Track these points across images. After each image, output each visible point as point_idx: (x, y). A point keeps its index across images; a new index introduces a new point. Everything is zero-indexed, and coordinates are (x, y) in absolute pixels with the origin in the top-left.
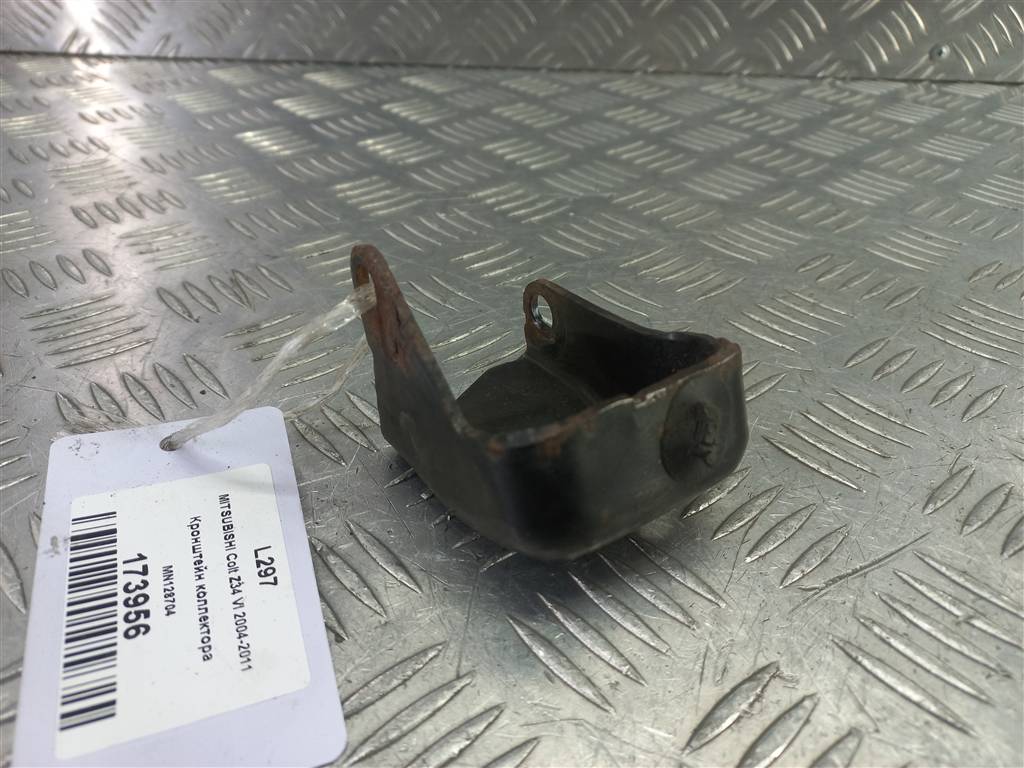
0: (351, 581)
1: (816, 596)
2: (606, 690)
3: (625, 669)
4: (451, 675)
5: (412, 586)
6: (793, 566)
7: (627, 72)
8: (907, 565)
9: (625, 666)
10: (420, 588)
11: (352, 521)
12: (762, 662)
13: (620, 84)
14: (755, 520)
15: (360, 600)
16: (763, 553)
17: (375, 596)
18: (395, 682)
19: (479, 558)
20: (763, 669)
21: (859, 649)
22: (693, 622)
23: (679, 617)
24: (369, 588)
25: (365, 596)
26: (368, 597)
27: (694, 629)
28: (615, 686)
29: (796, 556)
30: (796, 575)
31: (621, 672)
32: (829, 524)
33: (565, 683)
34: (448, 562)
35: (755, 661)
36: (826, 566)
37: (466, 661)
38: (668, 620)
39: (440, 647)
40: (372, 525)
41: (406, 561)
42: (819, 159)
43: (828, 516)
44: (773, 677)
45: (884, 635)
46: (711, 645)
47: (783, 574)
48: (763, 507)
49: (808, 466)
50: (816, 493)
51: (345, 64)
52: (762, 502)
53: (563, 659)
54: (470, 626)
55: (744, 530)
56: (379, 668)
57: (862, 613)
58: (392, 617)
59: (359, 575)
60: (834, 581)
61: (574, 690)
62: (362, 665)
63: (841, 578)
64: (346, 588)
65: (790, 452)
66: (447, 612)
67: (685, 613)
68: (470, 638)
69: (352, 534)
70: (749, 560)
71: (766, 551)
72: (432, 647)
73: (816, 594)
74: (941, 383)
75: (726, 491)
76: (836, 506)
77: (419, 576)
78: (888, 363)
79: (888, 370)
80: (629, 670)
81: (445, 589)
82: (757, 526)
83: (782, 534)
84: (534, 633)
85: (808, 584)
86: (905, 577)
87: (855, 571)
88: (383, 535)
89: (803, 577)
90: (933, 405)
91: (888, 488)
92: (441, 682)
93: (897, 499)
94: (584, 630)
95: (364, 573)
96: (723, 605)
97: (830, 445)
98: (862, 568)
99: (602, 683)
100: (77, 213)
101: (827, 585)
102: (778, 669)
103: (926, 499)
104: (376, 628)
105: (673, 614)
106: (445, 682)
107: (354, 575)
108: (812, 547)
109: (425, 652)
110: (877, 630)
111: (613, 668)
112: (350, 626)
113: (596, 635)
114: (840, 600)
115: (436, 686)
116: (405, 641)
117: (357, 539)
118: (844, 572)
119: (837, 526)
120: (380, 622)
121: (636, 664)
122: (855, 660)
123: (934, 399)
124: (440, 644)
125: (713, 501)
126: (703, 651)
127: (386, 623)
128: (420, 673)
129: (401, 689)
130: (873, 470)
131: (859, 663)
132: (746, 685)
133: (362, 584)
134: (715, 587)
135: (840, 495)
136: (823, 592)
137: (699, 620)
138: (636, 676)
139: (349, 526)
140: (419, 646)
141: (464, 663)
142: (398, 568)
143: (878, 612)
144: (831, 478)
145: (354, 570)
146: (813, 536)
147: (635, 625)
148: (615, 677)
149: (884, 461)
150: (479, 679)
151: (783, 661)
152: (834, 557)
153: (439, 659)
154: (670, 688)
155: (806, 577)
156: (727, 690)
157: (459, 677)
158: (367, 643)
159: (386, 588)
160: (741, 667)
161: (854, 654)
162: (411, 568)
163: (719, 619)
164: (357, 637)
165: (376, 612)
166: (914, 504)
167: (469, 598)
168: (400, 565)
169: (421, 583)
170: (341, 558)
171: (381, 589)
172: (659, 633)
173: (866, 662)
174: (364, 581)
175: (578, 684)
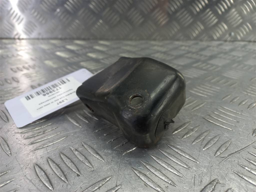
0: (82, 158)
1: (226, 159)
2: (164, 189)
3: (170, 182)
4: (114, 185)
5: (101, 160)
6: (217, 151)
7: (155, 40)
8: (251, 150)
9: (170, 181)
10: (104, 160)
11: (83, 142)
12: (213, 179)
13: (153, 42)
14: (204, 139)
15: (85, 164)
16: (207, 148)
17: (89, 162)
18: (96, 188)
19: (122, 152)
20: (213, 181)
21: (242, 174)
22: (190, 168)
23: (185, 166)
24: (88, 160)
25: (87, 163)
26: (88, 163)
27: (190, 170)
28: (167, 187)
29: (218, 148)
30: (218, 153)
31: (169, 183)
32: (225, 139)
33: (151, 187)
34: (112, 153)
35: (210, 178)
36: (227, 151)
37: (119, 181)
38: (182, 167)
39: (110, 177)
40: (89, 143)
41: (100, 152)
42: (206, 56)
43: (225, 137)
44: (217, 183)
45: (249, 170)
46: (196, 174)
47: (215, 153)
48: (206, 135)
49: (216, 125)
50: (220, 131)
51: (84, 39)
52: (205, 134)
53: (149, 179)
54: (120, 171)
55: (201, 142)
56: (91, 184)
57: (241, 164)
58: (95, 169)
59: (85, 157)
60: (230, 155)
61: (154, 189)
62: (86, 183)
63: (232, 154)
64: (81, 161)
65: (211, 121)
66: (112, 167)
67: (187, 165)
68: (120, 174)
69: (83, 145)
70: (204, 149)
71: (209, 147)
72: (108, 177)
73: (225, 158)
74: (249, 104)
75: (194, 131)
76: (226, 135)
77: (104, 157)
78: (234, 99)
79: (234, 101)
80: (171, 182)
81: (112, 160)
82: (205, 141)
83: (212, 143)
84: (140, 172)
85: (222, 156)
86: (251, 153)
87: (236, 152)
88: (92, 146)
89: (221, 154)
90: (248, 109)
91: (240, 130)
92: (111, 188)
93: (244, 132)
94: (156, 171)
95: (86, 156)
96: (198, 163)
97: (222, 119)
98: (238, 151)
99: (163, 186)
100: (12, 69)
101: (228, 156)
102: (218, 180)
103: (252, 132)
104: (90, 172)
105: (183, 165)
106: (112, 188)
107: (83, 157)
108: (222, 145)
109: (105, 179)
110: (246, 168)
111: (166, 182)
112: (82, 172)
113: (160, 172)
114: (233, 160)
115: (110, 189)
116: (99, 176)
117: (84, 147)
118: (233, 152)
119: (228, 140)
120: (91, 170)
121: (173, 180)
122: (242, 177)
123: (248, 107)
124: (110, 176)
125: (191, 134)
126: (194, 176)
127: (93, 170)
128: (104, 185)
129: (98, 190)
130: (235, 125)
131: (243, 178)
132: (209, 186)
133: (86, 159)
134: (195, 158)
135: (227, 132)
136: (227, 158)
137: (191, 167)
138: (173, 184)
139: (82, 143)
140: (104, 177)
141: (118, 182)
142: (97, 154)
143: (246, 163)
144: (223, 127)
145: (83, 155)
146: (222, 143)
147: (172, 169)
148: (167, 185)
149: (238, 123)
150: (123, 187)
151: (219, 178)
152: (229, 148)
153: (110, 181)
154: (185, 187)
155: (222, 154)
156: (203, 187)
157: (117, 186)
158: (88, 176)
159: (93, 160)
160: (206, 180)
161: (241, 176)
162: (101, 154)
163: (197, 166)
164: (84, 174)
165: (90, 167)
166: (249, 134)
167: (119, 163)
168: (98, 154)
169: (104, 159)
170: (79, 152)
171: (91, 161)
172: (180, 171)
173: (245, 178)
174: (86, 158)
175: (155, 187)
